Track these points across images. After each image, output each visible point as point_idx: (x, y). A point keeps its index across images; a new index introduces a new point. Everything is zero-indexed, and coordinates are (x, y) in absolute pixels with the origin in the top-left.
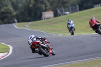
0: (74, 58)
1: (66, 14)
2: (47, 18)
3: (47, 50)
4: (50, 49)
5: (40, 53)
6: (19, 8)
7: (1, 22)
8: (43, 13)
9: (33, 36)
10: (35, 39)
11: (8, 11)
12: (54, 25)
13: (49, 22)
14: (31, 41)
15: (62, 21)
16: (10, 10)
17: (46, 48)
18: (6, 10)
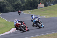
0: (56, 30)
1: (51, 5)
2: (41, 8)
3: (25, 28)
4: (26, 28)
5: (21, 30)
6: (25, 2)
7: (15, 11)
8: (38, 5)
9: (16, 20)
10: (17, 22)
11: (18, 4)
12: (44, 11)
13: (42, 10)
14: (15, 23)
15: (49, 9)
16: (20, 3)
17: (24, 27)
18: (17, 3)
